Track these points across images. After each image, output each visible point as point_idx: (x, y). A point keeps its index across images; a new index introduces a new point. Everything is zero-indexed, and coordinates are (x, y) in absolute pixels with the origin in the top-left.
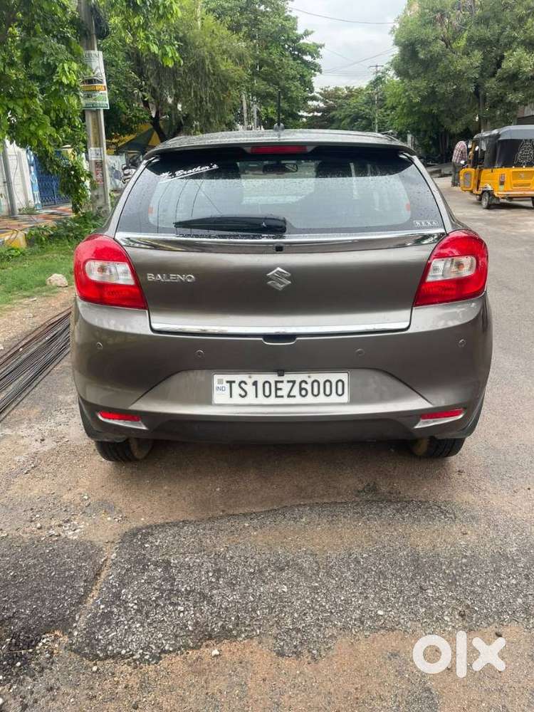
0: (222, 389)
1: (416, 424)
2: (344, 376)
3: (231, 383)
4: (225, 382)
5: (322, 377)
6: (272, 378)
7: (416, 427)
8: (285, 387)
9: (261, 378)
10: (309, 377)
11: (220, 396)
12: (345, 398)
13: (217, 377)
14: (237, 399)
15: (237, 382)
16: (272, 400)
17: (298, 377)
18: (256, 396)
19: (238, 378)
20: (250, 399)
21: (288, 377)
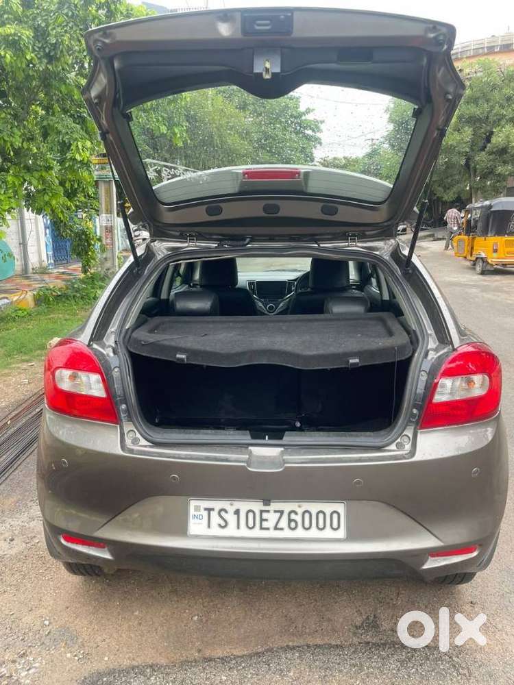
0: (199, 517)
1: (423, 564)
2: (340, 508)
3: (209, 510)
4: (202, 509)
5: (314, 507)
6: (257, 506)
7: (425, 567)
8: (272, 518)
9: (244, 506)
10: (299, 507)
11: (196, 526)
12: (341, 533)
13: (193, 503)
14: (215, 531)
15: (217, 510)
16: (257, 533)
17: (287, 507)
18: (238, 528)
19: (217, 504)
20: (231, 531)
21: (275, 506)
